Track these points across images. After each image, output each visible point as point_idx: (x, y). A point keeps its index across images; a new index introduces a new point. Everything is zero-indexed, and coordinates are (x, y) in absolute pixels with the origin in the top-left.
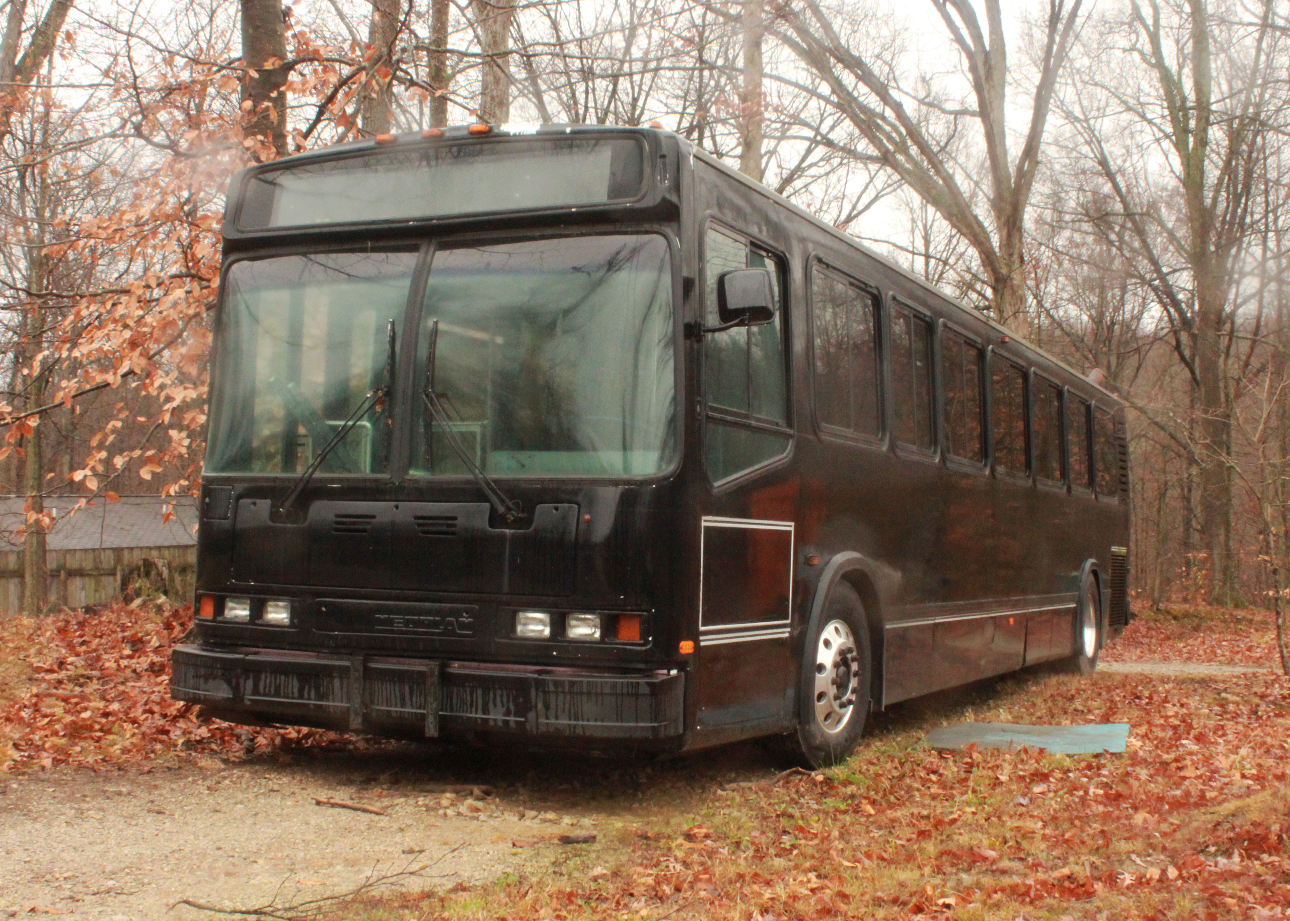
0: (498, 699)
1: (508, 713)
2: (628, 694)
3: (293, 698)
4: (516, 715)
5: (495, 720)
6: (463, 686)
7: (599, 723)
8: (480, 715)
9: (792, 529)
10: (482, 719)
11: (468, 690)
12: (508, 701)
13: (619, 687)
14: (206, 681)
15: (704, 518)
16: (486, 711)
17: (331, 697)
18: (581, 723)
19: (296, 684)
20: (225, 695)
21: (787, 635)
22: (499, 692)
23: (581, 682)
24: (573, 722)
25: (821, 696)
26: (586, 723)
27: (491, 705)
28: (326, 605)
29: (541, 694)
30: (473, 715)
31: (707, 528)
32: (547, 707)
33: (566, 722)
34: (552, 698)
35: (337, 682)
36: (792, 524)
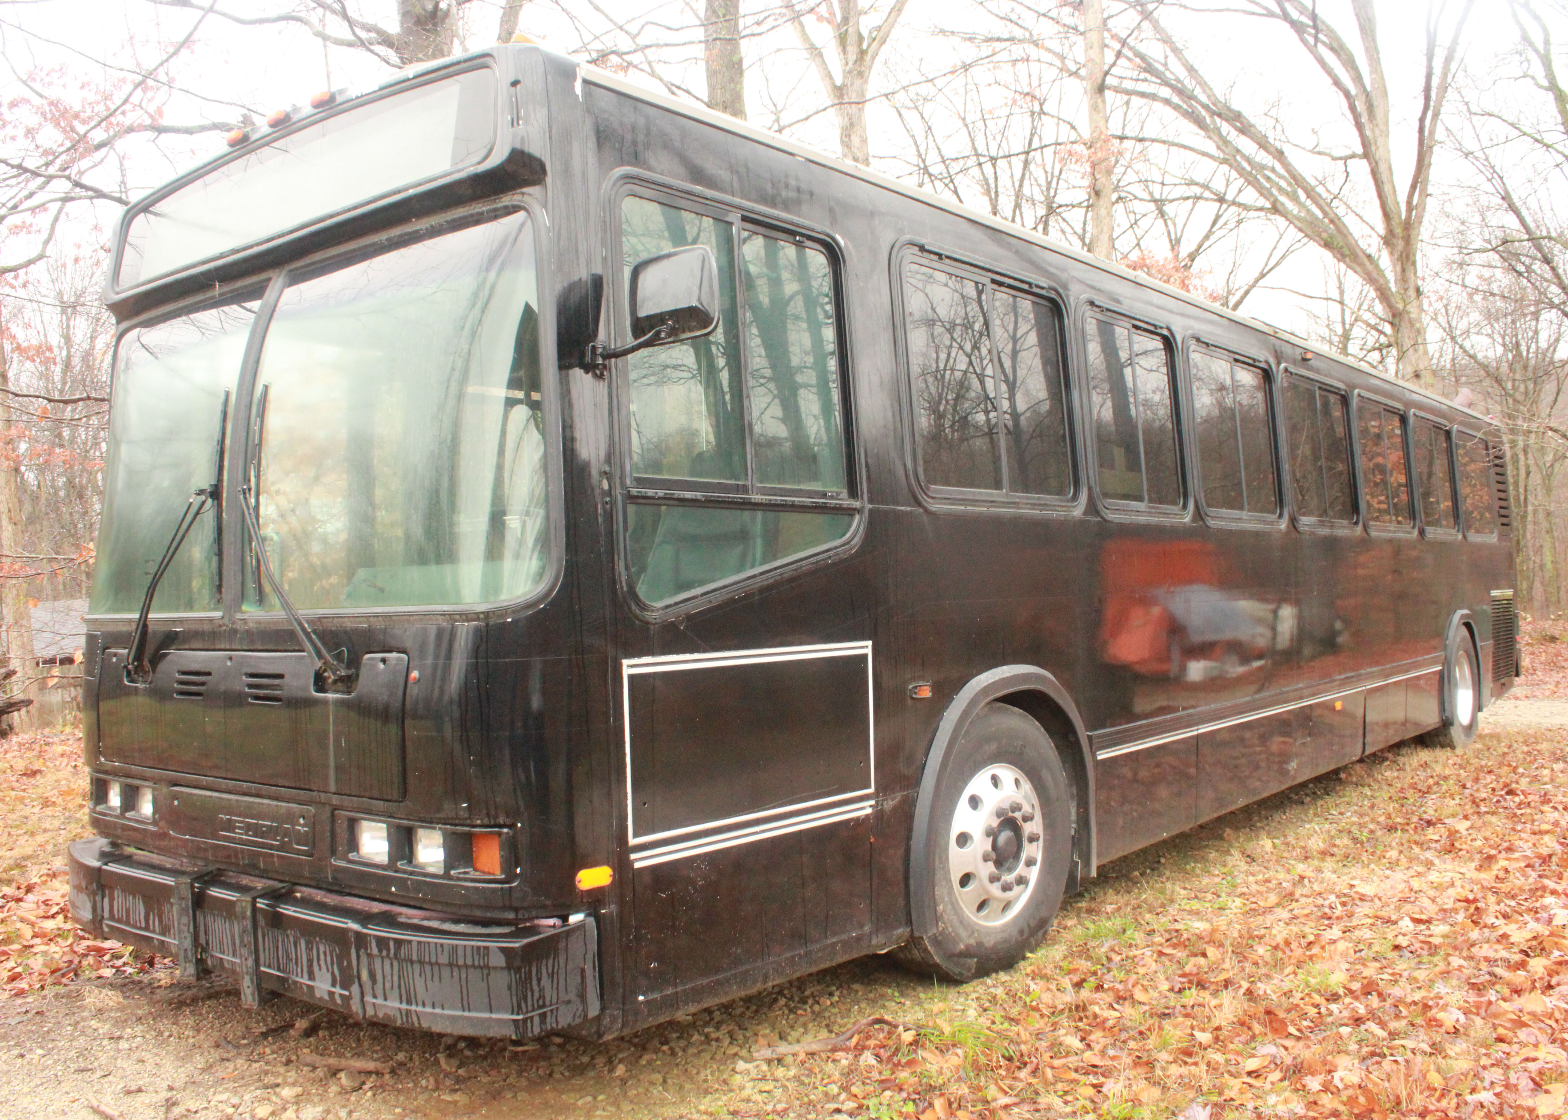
0: (322, 957)
1: (333, 982)
2: (473, 966)
4: (341, 986)
5: (321, 990)
6: (287, 934)
7: (438, 1011)
8: (306, 981)
9: (869, 651)
10: (308, 987)
12: (332, 964)
13: (460, 952)
15: (625, 662)
16: (311, 975)
18: (415, 1008)
21: (869, 811)
22: (321, 948)
23: (410, 942)
24: (404, 1006)
25: (965, 880)
26: (420, 1009)
27: (316, 966)
29: (364, 959)
30: (299, 979)
31: (632, 677)
32: (372, 978)
33: (397, 1005)
34: (378, 963)
36: (869, 643)
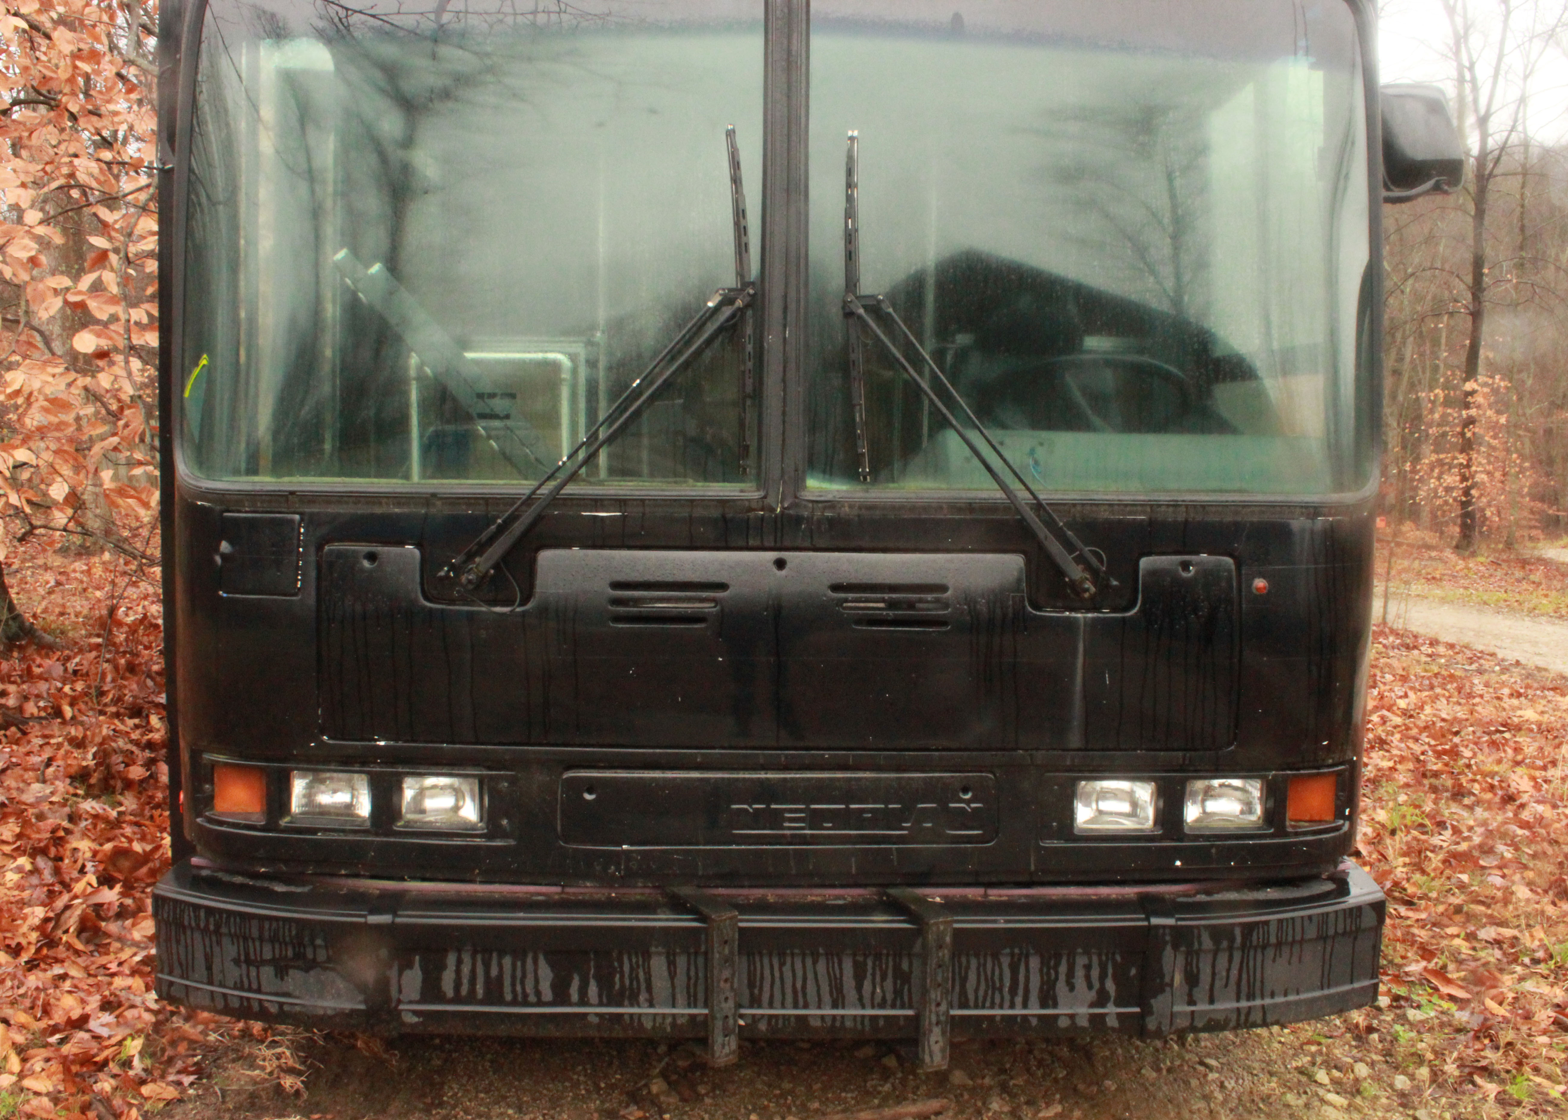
0: (1080, 973)
1: (1102, 999)
3: (540, 1003)
4: (1117, 1004)
5: (1072, 1017)
6: (996, 956)
7: (1292, 998)
8: (1035, 1010)
10: (1040, 1017)
11: (1006, 961)
12: (1103, 977)
13: (1331, 920)
14: (281, 972)
16: (1048, 998)
17: (642, 998)
18: (1258, 1002)
19: (546, 974)
20: (347, 1006)
22: (1081, 961)
23: (1267, 923)
27: (1061, 987)
28: (591, 786)
29: (1181, 957)
30: (1018, 1011)
32: (1192, 979)
34: (1206, 962)
35: (658, 965)
